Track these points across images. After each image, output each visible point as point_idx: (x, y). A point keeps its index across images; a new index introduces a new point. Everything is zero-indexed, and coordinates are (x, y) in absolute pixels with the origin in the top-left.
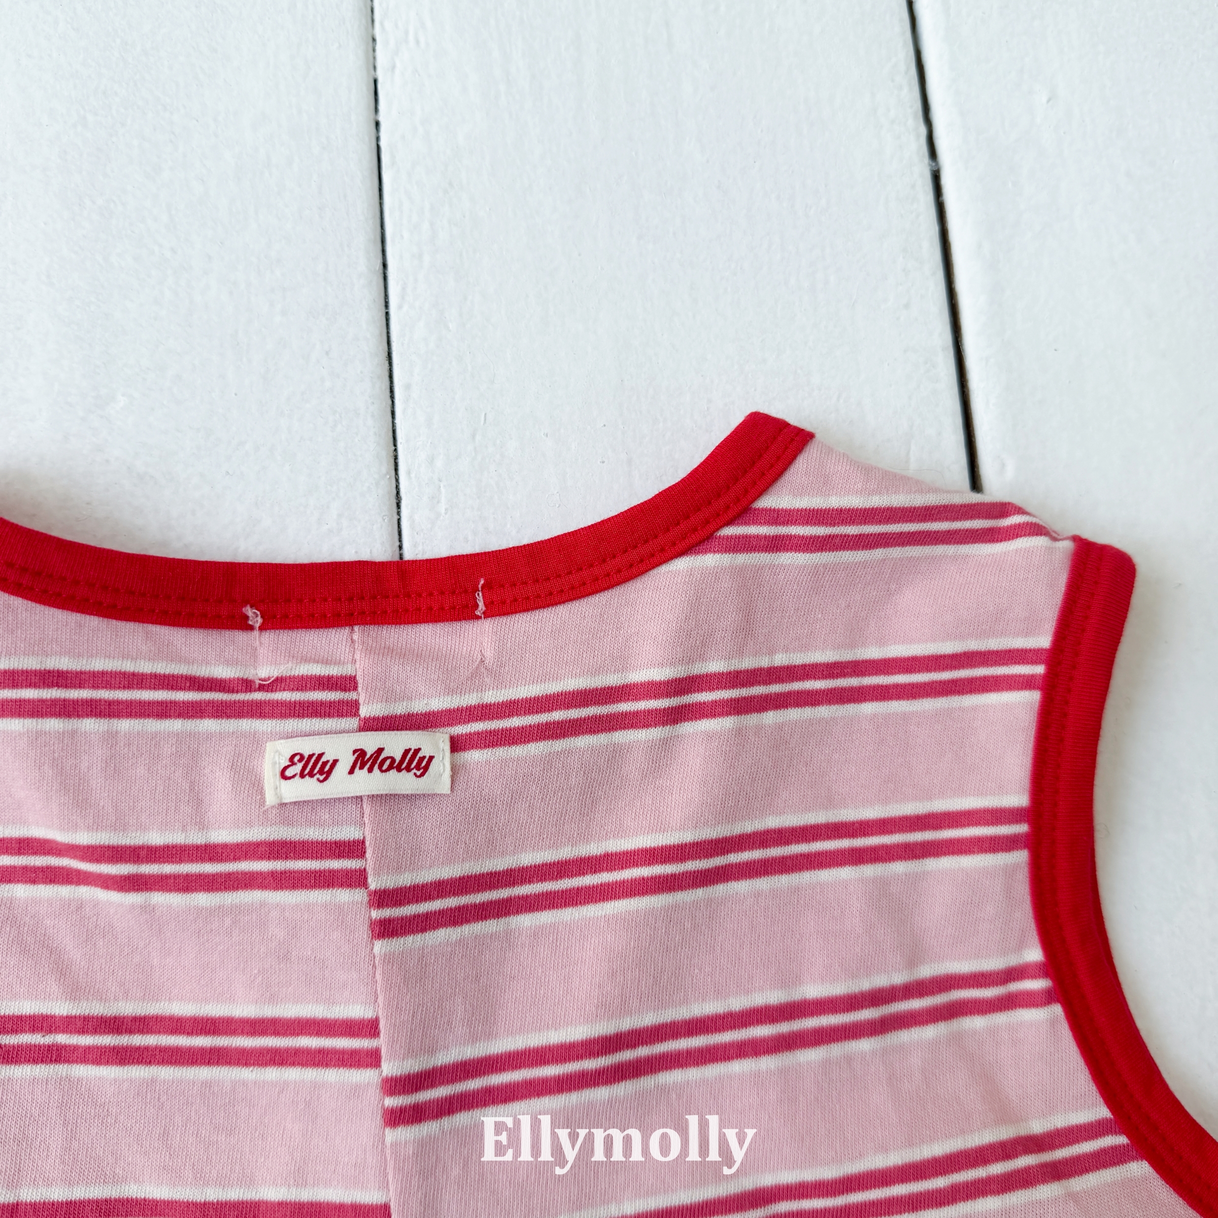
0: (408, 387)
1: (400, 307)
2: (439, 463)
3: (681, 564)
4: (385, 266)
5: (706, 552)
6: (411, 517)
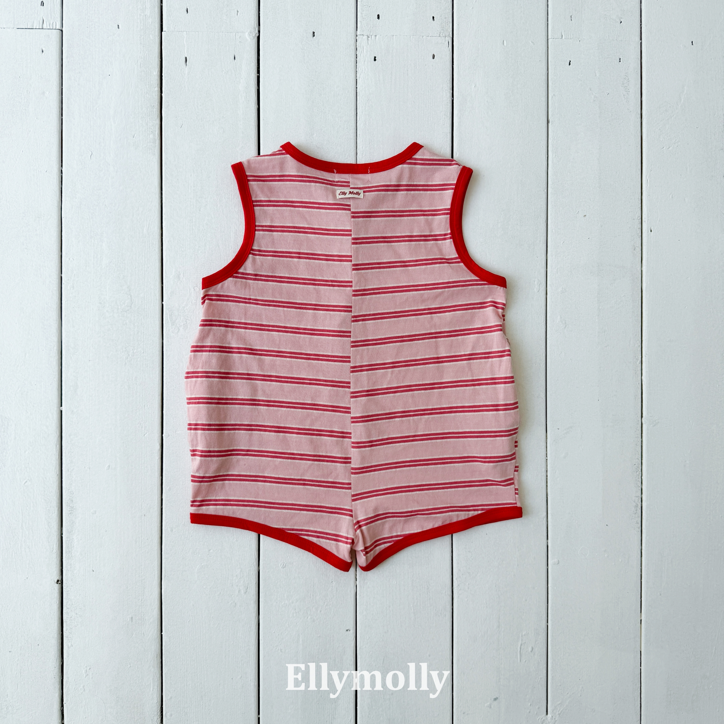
0: (359, 135)
1: (359, 121)
2: (364, 148)
3: (400, 166)
4: (357, 113)
5: (404, 164)
6: (359, 157)
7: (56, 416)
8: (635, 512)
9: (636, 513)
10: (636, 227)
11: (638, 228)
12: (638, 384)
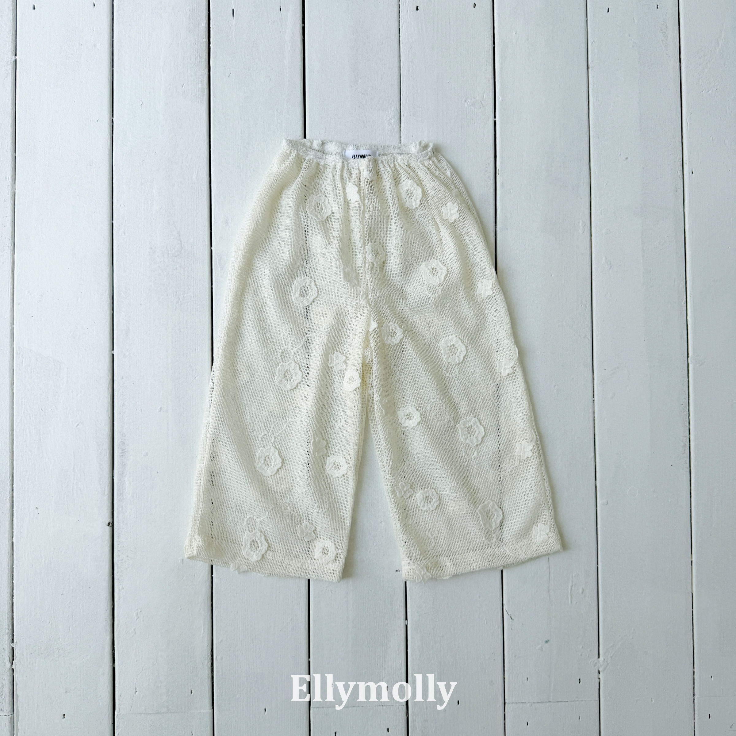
7: (108, 359)
8: (683, 451)
9: (684, 453)
10: (677, 168)
11: (679, 170)
12: (683, 324)
